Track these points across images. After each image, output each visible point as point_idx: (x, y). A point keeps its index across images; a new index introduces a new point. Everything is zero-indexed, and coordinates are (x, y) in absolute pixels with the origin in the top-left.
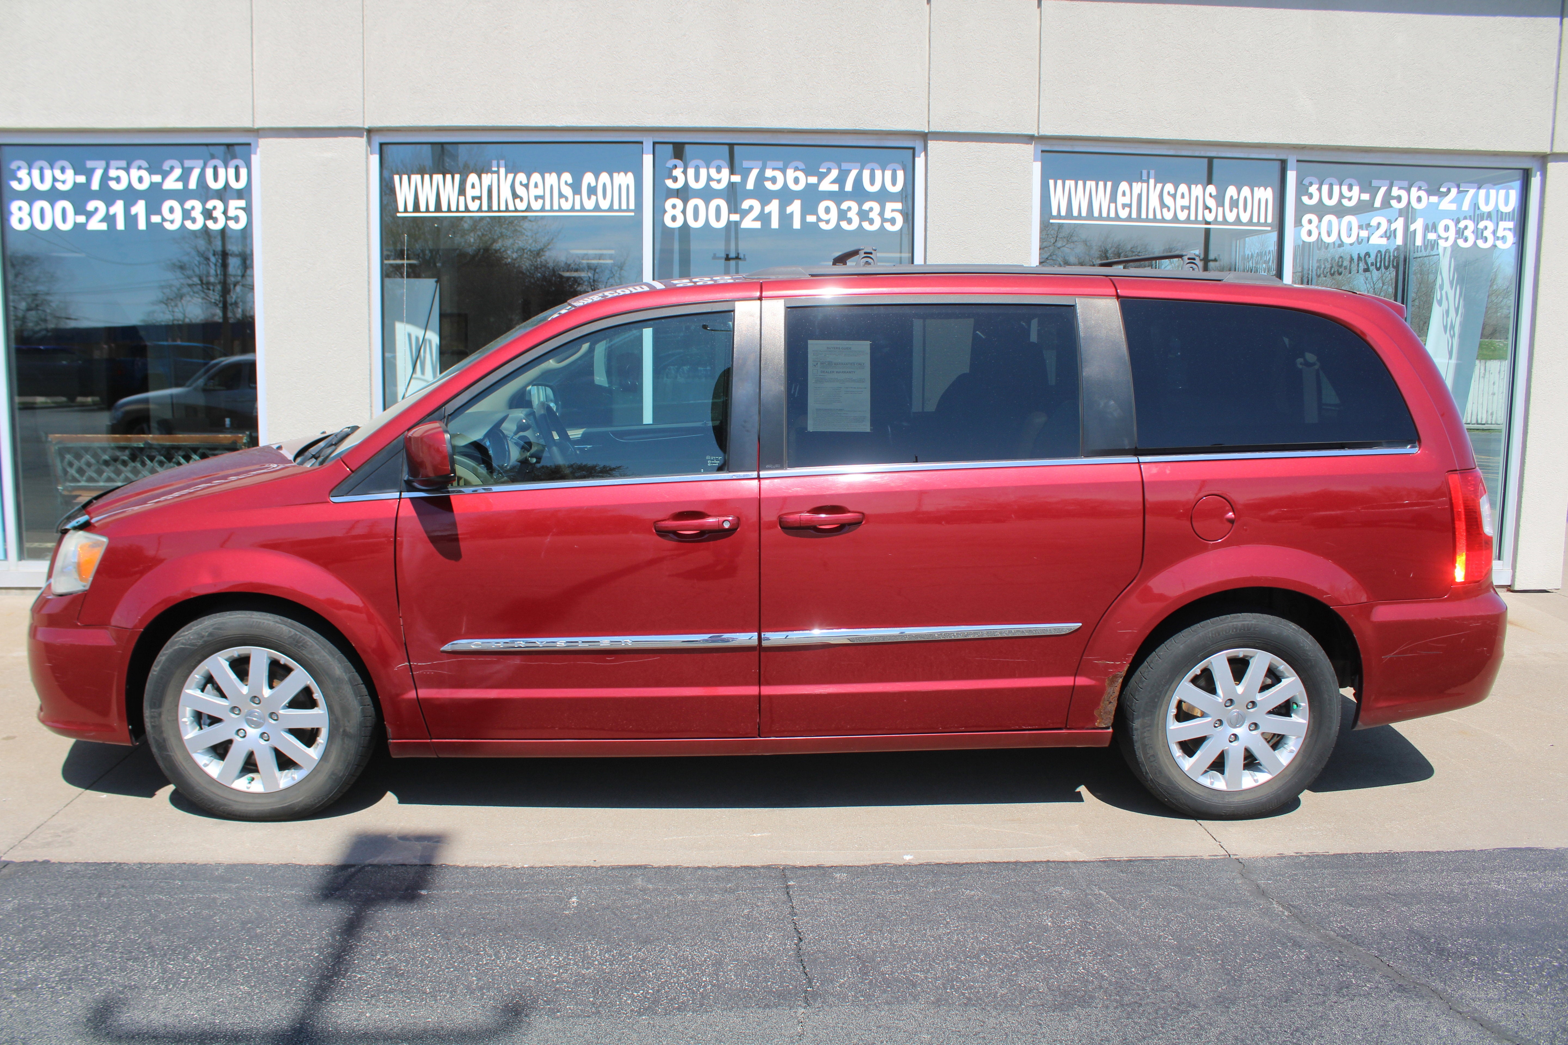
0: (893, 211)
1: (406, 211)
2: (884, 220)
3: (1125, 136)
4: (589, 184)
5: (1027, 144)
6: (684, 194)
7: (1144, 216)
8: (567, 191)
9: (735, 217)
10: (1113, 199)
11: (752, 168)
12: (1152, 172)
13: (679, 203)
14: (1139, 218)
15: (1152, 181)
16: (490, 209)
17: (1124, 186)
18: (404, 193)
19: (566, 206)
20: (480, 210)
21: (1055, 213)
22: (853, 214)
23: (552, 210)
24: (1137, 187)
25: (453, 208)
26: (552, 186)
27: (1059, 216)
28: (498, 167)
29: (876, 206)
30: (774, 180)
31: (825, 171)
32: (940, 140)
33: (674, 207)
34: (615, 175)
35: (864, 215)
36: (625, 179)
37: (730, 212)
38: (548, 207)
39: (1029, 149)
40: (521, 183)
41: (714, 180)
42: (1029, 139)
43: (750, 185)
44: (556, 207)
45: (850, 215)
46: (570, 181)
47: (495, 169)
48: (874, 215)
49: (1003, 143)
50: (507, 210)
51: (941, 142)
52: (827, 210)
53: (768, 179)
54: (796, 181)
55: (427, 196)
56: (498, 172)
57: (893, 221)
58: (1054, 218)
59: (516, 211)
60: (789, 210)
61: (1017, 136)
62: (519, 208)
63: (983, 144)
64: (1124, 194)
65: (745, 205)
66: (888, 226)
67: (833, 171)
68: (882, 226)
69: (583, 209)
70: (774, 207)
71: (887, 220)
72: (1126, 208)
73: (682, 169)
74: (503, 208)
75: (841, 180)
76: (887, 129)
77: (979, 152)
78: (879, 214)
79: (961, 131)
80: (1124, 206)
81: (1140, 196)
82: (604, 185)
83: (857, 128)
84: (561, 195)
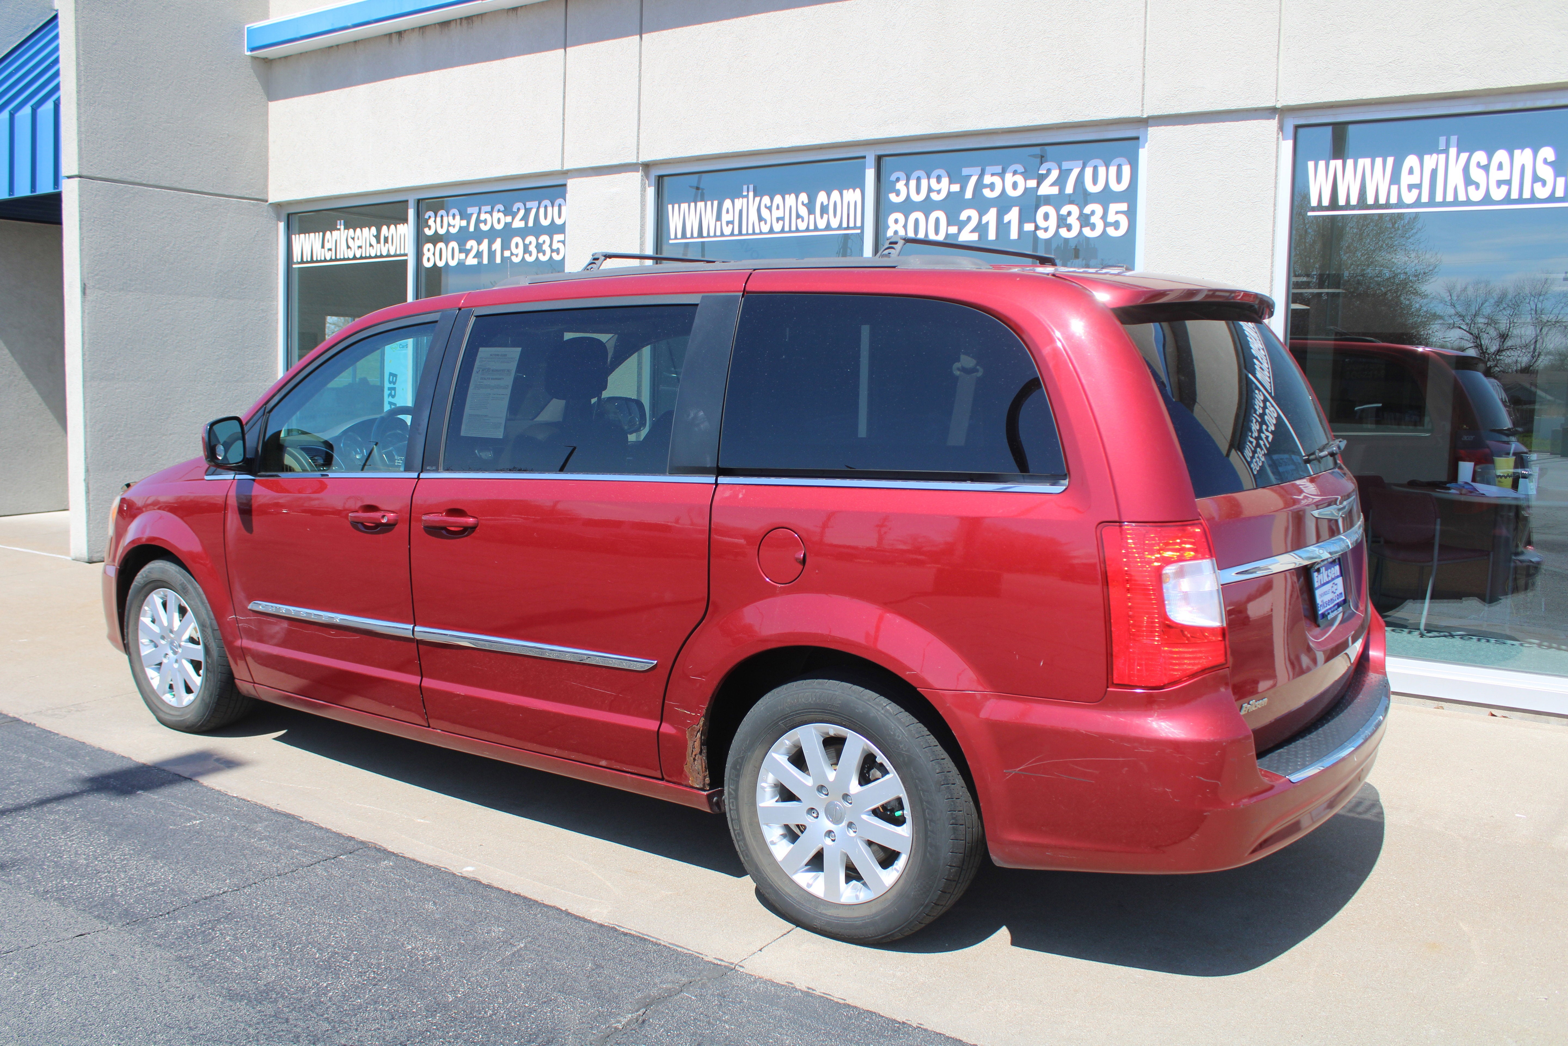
0: (1117, 213)
1: (676, 238)
2: (1106, 225)
3: (1398, 95)
4: (822, 203)
5: (1269, 119)
6: (907, 207)
7: (1439, 198)
8: (803, 211)
9: (953, 230)
10: (1395, 179)
11: (971, 176)
12: (1454, 139)
13: (900, 216)
14: (1432, 202)
15: (1453, 151)
16: (740, 233)
17: (1411, 160)
18: (674, 222)
19: (802, 226)
20: (732, 234)
21: (1314, 203)
22: (1073, 220)
23: (790, 231)
24: (1430, 161)
25: (712, 234)
26: (791, 207)
27: (1320, 207)
28: (748, 192)
29: (1098, 208)
30: (992, 187)
31: (1044, 172)
32: (1161, 125)
33: (896, 221)
34: (845, 192)
35: (1085, 220)
36: (852, 196)
37: (949, 224)
38: (787, 229)
39: (1272, 124)
40: (766, 207)
41: (934, 191)
42: (1271, 112)
43: (969, 194)
44: (793, 228)
45: (1070, 220)
46: (806, 201)
47: (745, 193)
48: (1096, 219)
49: (1237, 121)
50: (754, 233)
51: (1163, 127)
52: (1046, 217)
53: (986, 186)
54: (1015, 186)
55: (692, 223)
56: (747, 197)
57: (1116, 225)
58: (1313, 209)
59: (761, 233)
60: (1006, 218)
61: (1256, 110)
62: (763, 231)
63: (1213, 124)
64: (1411, 171)
65: (963, 216)
66: (1111, 231)
67: (1053, 172)
68: (1104, 231)
69: (816, 229)
70: (991, 216)
71: (1110, 225)
72: (1414, 190)
73: (905, 182)
74: (750, 231)
75: (1060, 182)
76: (1098, 118)
77: (1208, 134)
78: (1101, 218)
79: (1182, 112)
80: (1410, 187)
81: (1434, 173)
82: (835, 204)
83: (1066, 121)
84: (798, 216)
